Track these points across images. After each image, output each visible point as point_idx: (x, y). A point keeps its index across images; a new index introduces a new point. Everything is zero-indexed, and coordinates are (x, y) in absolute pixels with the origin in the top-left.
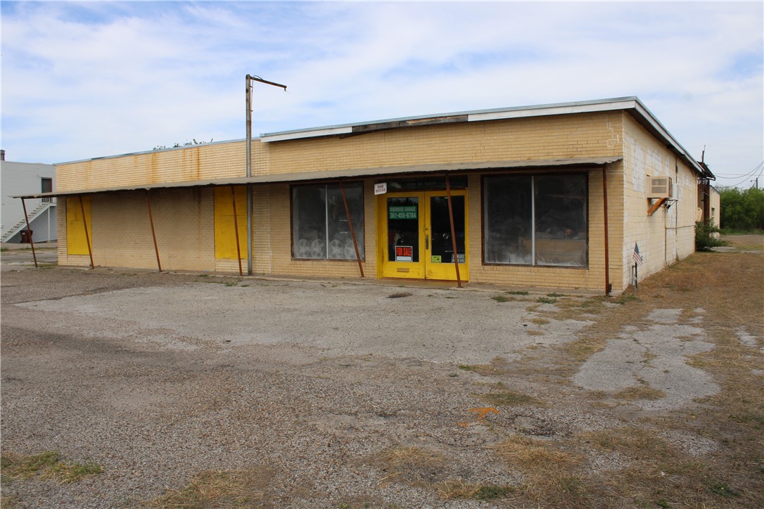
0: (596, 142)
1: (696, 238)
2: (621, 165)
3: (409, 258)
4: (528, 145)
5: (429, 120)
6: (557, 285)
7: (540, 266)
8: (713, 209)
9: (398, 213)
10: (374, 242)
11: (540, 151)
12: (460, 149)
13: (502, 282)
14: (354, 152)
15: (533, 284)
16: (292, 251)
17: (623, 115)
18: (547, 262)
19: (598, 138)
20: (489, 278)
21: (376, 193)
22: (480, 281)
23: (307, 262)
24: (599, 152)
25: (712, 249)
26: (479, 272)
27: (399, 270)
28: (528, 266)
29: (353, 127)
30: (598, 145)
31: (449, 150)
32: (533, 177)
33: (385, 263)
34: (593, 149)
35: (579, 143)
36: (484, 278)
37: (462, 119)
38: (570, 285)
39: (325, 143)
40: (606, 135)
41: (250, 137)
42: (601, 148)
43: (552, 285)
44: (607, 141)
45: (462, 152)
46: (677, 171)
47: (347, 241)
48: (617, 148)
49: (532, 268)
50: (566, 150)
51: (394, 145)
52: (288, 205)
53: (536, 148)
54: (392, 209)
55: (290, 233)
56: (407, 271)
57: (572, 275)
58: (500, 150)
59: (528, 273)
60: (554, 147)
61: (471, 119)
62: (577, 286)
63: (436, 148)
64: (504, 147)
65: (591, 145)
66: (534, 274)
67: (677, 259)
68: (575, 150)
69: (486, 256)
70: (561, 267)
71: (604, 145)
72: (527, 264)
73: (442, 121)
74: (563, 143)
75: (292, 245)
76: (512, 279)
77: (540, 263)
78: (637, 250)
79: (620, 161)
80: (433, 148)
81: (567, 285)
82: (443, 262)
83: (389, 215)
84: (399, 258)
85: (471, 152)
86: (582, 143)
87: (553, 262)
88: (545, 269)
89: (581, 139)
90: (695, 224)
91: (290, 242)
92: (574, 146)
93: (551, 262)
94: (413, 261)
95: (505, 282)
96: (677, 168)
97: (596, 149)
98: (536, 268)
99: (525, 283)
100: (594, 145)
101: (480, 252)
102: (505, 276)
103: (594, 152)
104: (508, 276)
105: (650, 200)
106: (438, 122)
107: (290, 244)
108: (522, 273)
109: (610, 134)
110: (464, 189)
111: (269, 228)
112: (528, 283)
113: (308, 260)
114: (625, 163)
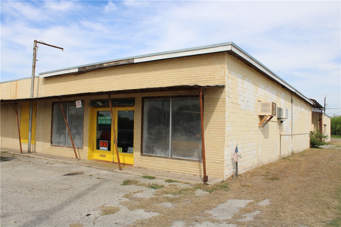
0: (209, 75)
1: (311, 140)
2: (224, 90)
3: (106, 148)
4: (169, 78)
5: (114, 63)
6: (183, 172)
7: (173, 159)
8: (325, 125)
9: (102, 120)
10: (88, 137)
11: (175, 82)
12: (132, 81)
13: (151, 167)
14: (81, 83)
15: (169, 170)
16: (51, 140)
17: (226, 56)
18: (178, 156)
19: (210, 72)
20: (144, 164)
21: (77, 107)
22: (139, 166)
23: (57, 147)
24: (210, 81)
25: (320, 147)
26: (139, 160)
27: (101, 156)
28: (166, 158)
29: (78, 68)
30: (210, 77)
31: (126, 82)
32: (171, 99)
33: (94, 150)
34: (207, 79)
35: (199, 76)
36: (141, 164)
37: (131, 62)
38: (191, 173)
39: (68, 78)
40: (215, 69)
41: (34, 76)
42: (212, 79)
43: (180, 171)
44: (216, 74)
45: (133, 83)
46: (292, 102)
47: (76, 136)
48: (222, 78)
49: (169, 159)
50: (190, 81)
51: (100, 79)
52: (51, 113)
53: (173, 80)
54: (99, 118)
55: (50, 130)
56: (104, 156)
57: (192, 166)
58: (153, 81)
59: (166, 163)
60: (184, 79)
61: (136, 61)
62: (195, 174)
63: (119, 80)
64: (155, 79)
65: (206, 77)
66: (170, 163)
67: (292, 153)
68: (196, 80)
69: (144, 150)
70: (186, 160)
71: (214, 77)
72: (166, 156)
73: (121, 63)
74: (189, 76)
75: (51, 137)
76: (157, 166)
77: (174, 157)
78: (236, 151)
79: (223, 87)
80: (118, 81)
81: (189, 173)
82: (123, 152)
83: (98, 122)
84: (101, 148)
85: (137, 83)
86: (201, 75)
87: (182, 156)
88: (176, 160)
89: (200, 73)
90: (310, 133)
91: (50, 135)
92: (196, 78)
93: (180, 156)
94: (108, 150)
95: (153, 168)
96: (292, 100)
97: (208, 79)
98: (171, 160)
99: (164, 169)
100: (208, 77)
101: (140, 147)
102: (153, 164)
103: (207, 82)
104: (155, 164)
105: (261, 117)
106: (119, 64)
107: (50, 136)
108: (163, 163)
109: (217, 69)
110: (133, 106)
111: (42, 126)
112: (166, 169)
113: (58, 146)
114: (226, 89)
